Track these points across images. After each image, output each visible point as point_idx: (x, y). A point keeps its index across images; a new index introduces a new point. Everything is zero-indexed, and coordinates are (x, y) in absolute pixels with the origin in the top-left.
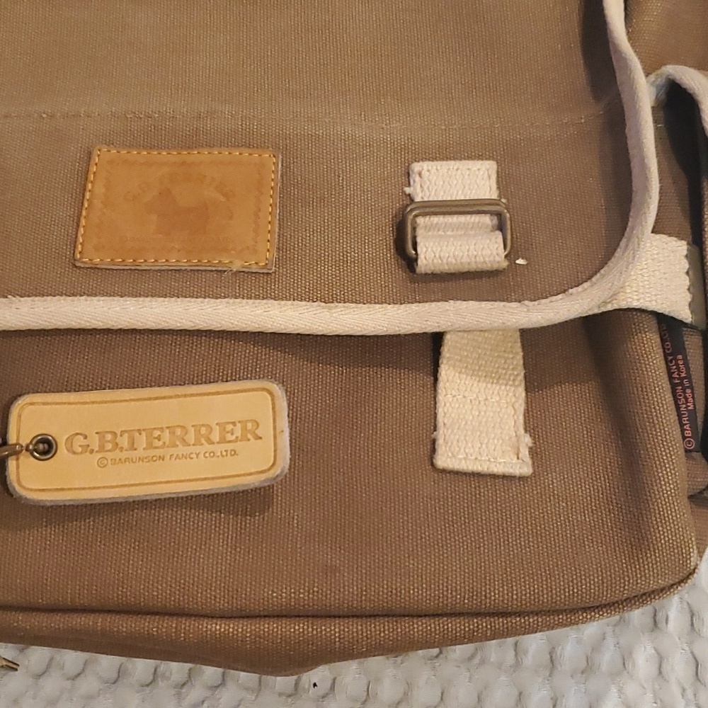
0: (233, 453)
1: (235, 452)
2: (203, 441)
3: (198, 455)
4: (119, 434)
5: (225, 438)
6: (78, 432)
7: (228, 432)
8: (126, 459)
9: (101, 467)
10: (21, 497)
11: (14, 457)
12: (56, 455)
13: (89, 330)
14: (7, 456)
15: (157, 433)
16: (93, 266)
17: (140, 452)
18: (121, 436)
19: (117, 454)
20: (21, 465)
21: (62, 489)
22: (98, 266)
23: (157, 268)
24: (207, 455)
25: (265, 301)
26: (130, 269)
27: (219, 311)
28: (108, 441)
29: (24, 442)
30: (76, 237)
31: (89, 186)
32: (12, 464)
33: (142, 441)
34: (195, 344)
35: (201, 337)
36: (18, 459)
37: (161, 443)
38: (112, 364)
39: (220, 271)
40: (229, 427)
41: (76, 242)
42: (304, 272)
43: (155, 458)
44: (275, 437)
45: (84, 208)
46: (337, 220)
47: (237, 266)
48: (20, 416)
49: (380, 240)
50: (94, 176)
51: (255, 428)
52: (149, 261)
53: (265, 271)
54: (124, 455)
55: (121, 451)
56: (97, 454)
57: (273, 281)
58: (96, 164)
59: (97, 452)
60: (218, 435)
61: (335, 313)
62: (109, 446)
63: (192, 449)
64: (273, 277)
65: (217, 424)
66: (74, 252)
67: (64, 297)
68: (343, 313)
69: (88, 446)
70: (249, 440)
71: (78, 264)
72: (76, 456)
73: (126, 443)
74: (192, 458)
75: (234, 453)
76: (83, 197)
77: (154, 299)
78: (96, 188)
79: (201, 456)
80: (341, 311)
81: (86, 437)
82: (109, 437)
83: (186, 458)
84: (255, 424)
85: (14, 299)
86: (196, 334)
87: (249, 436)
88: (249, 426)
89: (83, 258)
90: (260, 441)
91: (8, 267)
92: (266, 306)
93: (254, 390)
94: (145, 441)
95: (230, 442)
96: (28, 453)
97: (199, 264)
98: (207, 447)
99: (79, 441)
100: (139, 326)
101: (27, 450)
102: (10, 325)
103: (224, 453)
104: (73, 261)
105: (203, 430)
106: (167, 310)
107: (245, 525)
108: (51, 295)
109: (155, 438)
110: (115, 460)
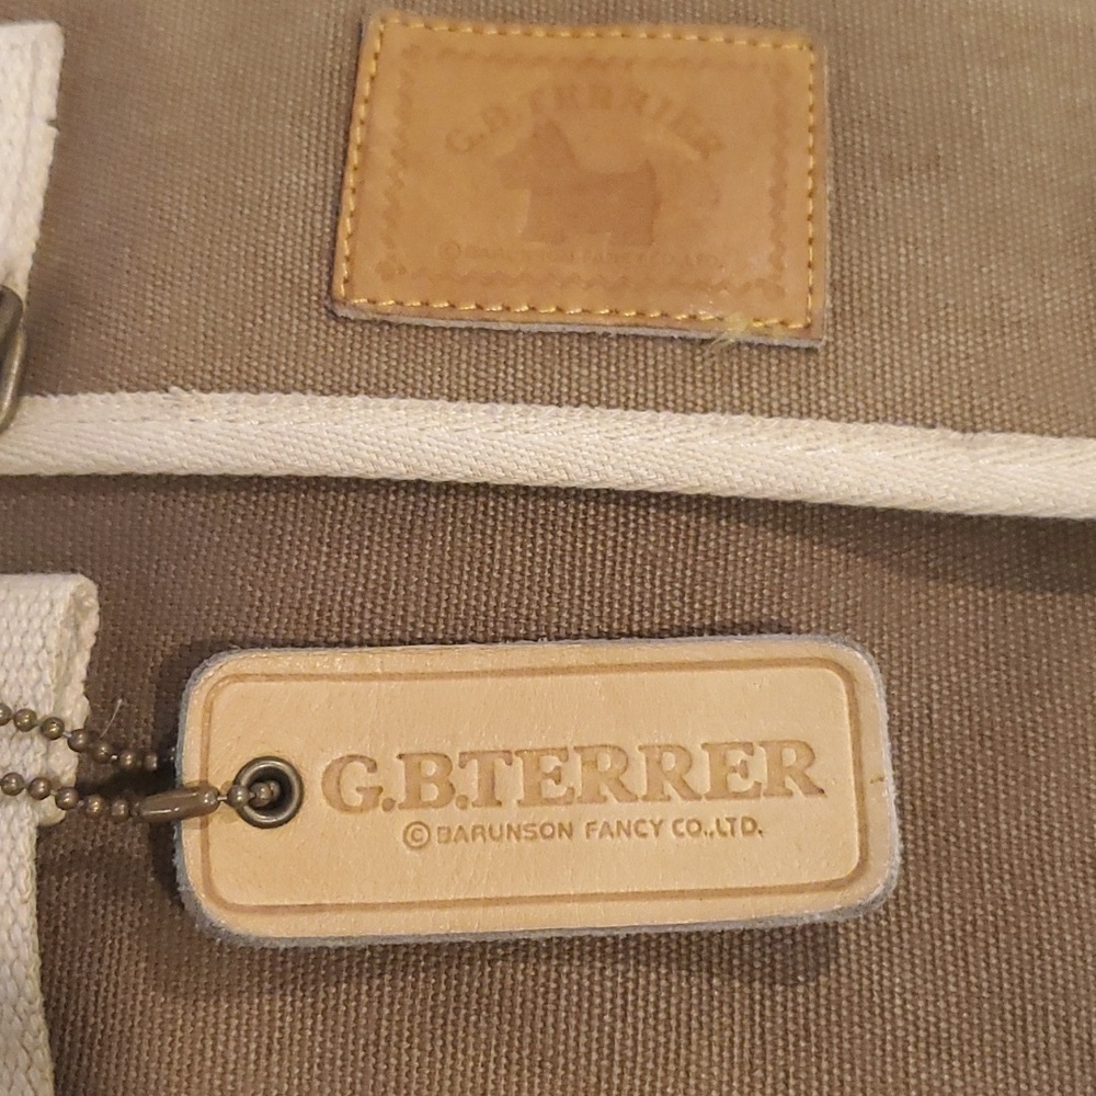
0: (749, 826)
1: (755, 824)
2: (670, 789)
3: (657, 827)
4: (456, 762)
5: (726, 785)
6: (354, 752)
7: (734, 770)
8: (475, 828)
9: (413, 848)
10: (215, 929)
11: (197, 820)
12: (301, 812)
13: (369, 482)
14: (180, 818)
15: (552, 762)
16: (379, 317)
17: (510, 814)
18: (462, 766)
19: (453, 815)
20: (214, 842)
21: (319, 908)
22: (391, 319)
23: (535, 328)
24: (682, 828)
25: (806, 423)
26: (470, 330)
27: (693, 446)
28: (429, 780)
29: (221, 778)
30: (335, 240)
31: (361, 111)
32: (190, 837)
33: (514, 781)
34: (632, 525)
35: (646, 508)
36: (204, 825)
37: (562, 791)
38: (429, 571)
39: (692, 341)
40: (738, 756)
41: (333, 253)
42: (897, 348)
43: (549, 831)
44: (861, 790)
45: (350, 168)
46: (972, 215)
47: (737, 328)
48: (209, 709)
49: (1077, 271)
50: (372, 88)
51: (804, 762)
52: (516, 310)
53: (805, 344)
54: (473, 817)
55: (464, 808)
56: (405, 812)
57: (822, 368)
58: (376, 56)
59: (401, 807)
60: (707, 775)
61: (983, 457)
62: (432, 792)
63: (640, 810)
64: (821, 359)
65: (704, 746)
66: (331, 278)
67: (310, 396)
68: (1004, 458)
69: (381, 789)
70: (790, 794)
71: (342, 312)
72: (350, 817)
73: (475, 785)
74: (644, 835)
75: (753, 827)
76: (347, 140)
77: (533, 409)
78: (379, 116)
79: (668, 828)
80: (1000, 453)
81: (373, 767)
82: (432, 768)
83: (629, 834)
84: (803, 751)
85: (186, 395)
86: (633, 499)
87: (791, 784)
88: (791, 756)
89: (353, 297)
90: (820, 798)
91: (166, 311)
92: (810, 435)
93: (799, 662)
94: (521, 784)
95: (738, 795)
96: (232, 812)
97: (640, 321)
98: (680, 806)
99: (358, 774)
100: (494, 474)
101: (230, 802)
102: (177, 463)
103: (727, 827)
104: (327, 303)
105: (671, 761)
106: (565, 438)
107: (773, 1010)
108: (277, 389)
109: (548, 776)
110: (449, 831)
